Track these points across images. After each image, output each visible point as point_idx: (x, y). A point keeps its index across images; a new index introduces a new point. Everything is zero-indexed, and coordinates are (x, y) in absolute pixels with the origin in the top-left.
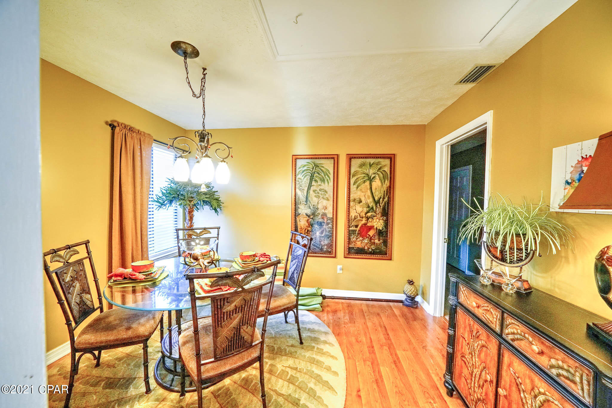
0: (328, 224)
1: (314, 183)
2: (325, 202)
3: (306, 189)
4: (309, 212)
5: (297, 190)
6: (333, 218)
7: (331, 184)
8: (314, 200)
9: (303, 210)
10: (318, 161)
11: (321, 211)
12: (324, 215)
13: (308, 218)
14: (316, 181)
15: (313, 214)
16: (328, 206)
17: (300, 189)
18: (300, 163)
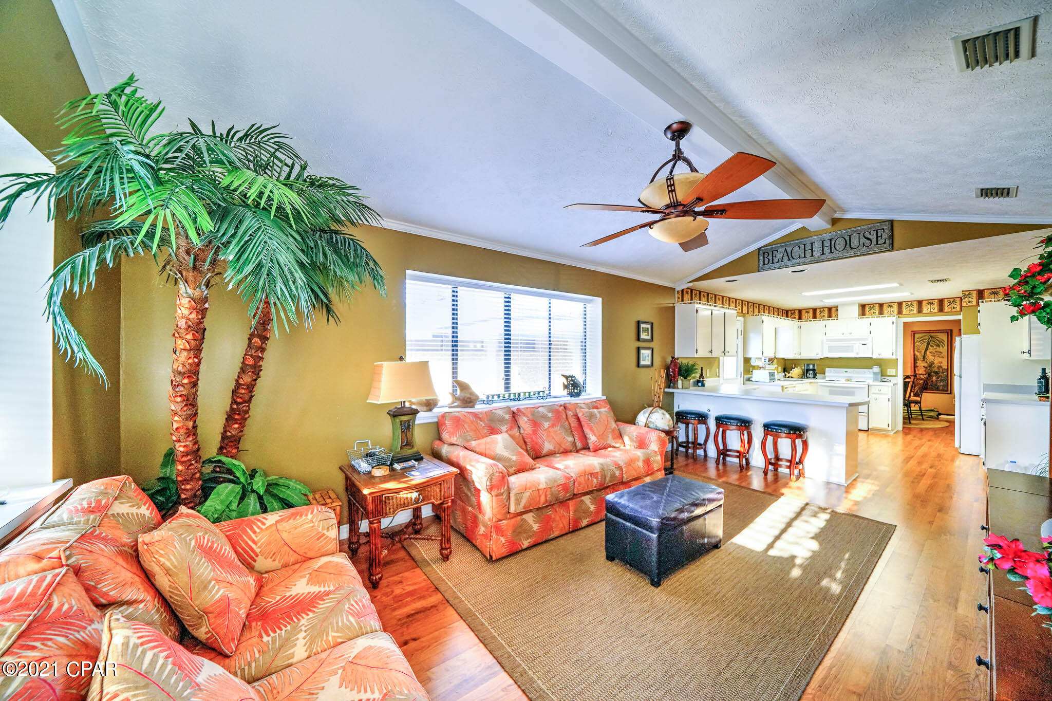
0: (943, 373)
1: (930, 347)
2: (940, 359)
3: (924, 351)
4: (926, 365)
5: (916, 352)
6: (948, 369)
7: (946, 347)
8: (930, 357)
9: (920, 363)
10: (932, 334)
11: (936, 364)
12: (939, 367)
13: (925, 369)
14: (932, 346)
15: (930, 366)
16: (943, 362)
17: (918, 351)
18: (917, 336)
